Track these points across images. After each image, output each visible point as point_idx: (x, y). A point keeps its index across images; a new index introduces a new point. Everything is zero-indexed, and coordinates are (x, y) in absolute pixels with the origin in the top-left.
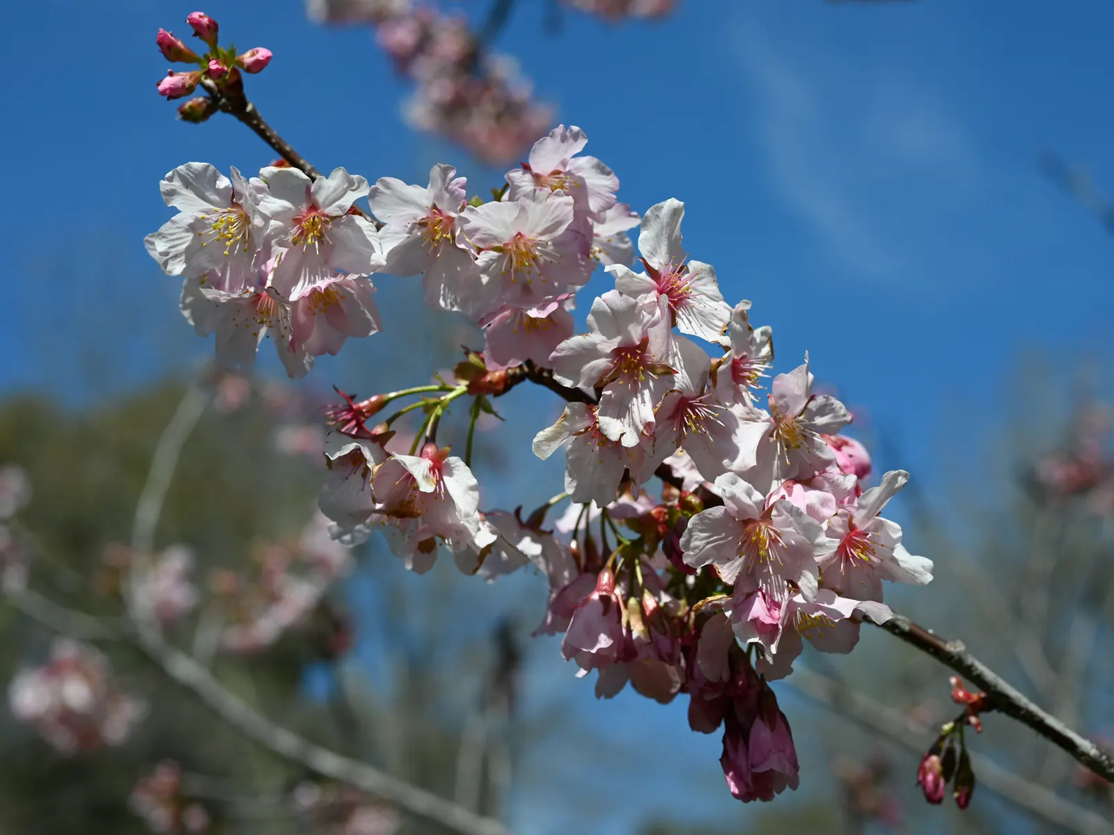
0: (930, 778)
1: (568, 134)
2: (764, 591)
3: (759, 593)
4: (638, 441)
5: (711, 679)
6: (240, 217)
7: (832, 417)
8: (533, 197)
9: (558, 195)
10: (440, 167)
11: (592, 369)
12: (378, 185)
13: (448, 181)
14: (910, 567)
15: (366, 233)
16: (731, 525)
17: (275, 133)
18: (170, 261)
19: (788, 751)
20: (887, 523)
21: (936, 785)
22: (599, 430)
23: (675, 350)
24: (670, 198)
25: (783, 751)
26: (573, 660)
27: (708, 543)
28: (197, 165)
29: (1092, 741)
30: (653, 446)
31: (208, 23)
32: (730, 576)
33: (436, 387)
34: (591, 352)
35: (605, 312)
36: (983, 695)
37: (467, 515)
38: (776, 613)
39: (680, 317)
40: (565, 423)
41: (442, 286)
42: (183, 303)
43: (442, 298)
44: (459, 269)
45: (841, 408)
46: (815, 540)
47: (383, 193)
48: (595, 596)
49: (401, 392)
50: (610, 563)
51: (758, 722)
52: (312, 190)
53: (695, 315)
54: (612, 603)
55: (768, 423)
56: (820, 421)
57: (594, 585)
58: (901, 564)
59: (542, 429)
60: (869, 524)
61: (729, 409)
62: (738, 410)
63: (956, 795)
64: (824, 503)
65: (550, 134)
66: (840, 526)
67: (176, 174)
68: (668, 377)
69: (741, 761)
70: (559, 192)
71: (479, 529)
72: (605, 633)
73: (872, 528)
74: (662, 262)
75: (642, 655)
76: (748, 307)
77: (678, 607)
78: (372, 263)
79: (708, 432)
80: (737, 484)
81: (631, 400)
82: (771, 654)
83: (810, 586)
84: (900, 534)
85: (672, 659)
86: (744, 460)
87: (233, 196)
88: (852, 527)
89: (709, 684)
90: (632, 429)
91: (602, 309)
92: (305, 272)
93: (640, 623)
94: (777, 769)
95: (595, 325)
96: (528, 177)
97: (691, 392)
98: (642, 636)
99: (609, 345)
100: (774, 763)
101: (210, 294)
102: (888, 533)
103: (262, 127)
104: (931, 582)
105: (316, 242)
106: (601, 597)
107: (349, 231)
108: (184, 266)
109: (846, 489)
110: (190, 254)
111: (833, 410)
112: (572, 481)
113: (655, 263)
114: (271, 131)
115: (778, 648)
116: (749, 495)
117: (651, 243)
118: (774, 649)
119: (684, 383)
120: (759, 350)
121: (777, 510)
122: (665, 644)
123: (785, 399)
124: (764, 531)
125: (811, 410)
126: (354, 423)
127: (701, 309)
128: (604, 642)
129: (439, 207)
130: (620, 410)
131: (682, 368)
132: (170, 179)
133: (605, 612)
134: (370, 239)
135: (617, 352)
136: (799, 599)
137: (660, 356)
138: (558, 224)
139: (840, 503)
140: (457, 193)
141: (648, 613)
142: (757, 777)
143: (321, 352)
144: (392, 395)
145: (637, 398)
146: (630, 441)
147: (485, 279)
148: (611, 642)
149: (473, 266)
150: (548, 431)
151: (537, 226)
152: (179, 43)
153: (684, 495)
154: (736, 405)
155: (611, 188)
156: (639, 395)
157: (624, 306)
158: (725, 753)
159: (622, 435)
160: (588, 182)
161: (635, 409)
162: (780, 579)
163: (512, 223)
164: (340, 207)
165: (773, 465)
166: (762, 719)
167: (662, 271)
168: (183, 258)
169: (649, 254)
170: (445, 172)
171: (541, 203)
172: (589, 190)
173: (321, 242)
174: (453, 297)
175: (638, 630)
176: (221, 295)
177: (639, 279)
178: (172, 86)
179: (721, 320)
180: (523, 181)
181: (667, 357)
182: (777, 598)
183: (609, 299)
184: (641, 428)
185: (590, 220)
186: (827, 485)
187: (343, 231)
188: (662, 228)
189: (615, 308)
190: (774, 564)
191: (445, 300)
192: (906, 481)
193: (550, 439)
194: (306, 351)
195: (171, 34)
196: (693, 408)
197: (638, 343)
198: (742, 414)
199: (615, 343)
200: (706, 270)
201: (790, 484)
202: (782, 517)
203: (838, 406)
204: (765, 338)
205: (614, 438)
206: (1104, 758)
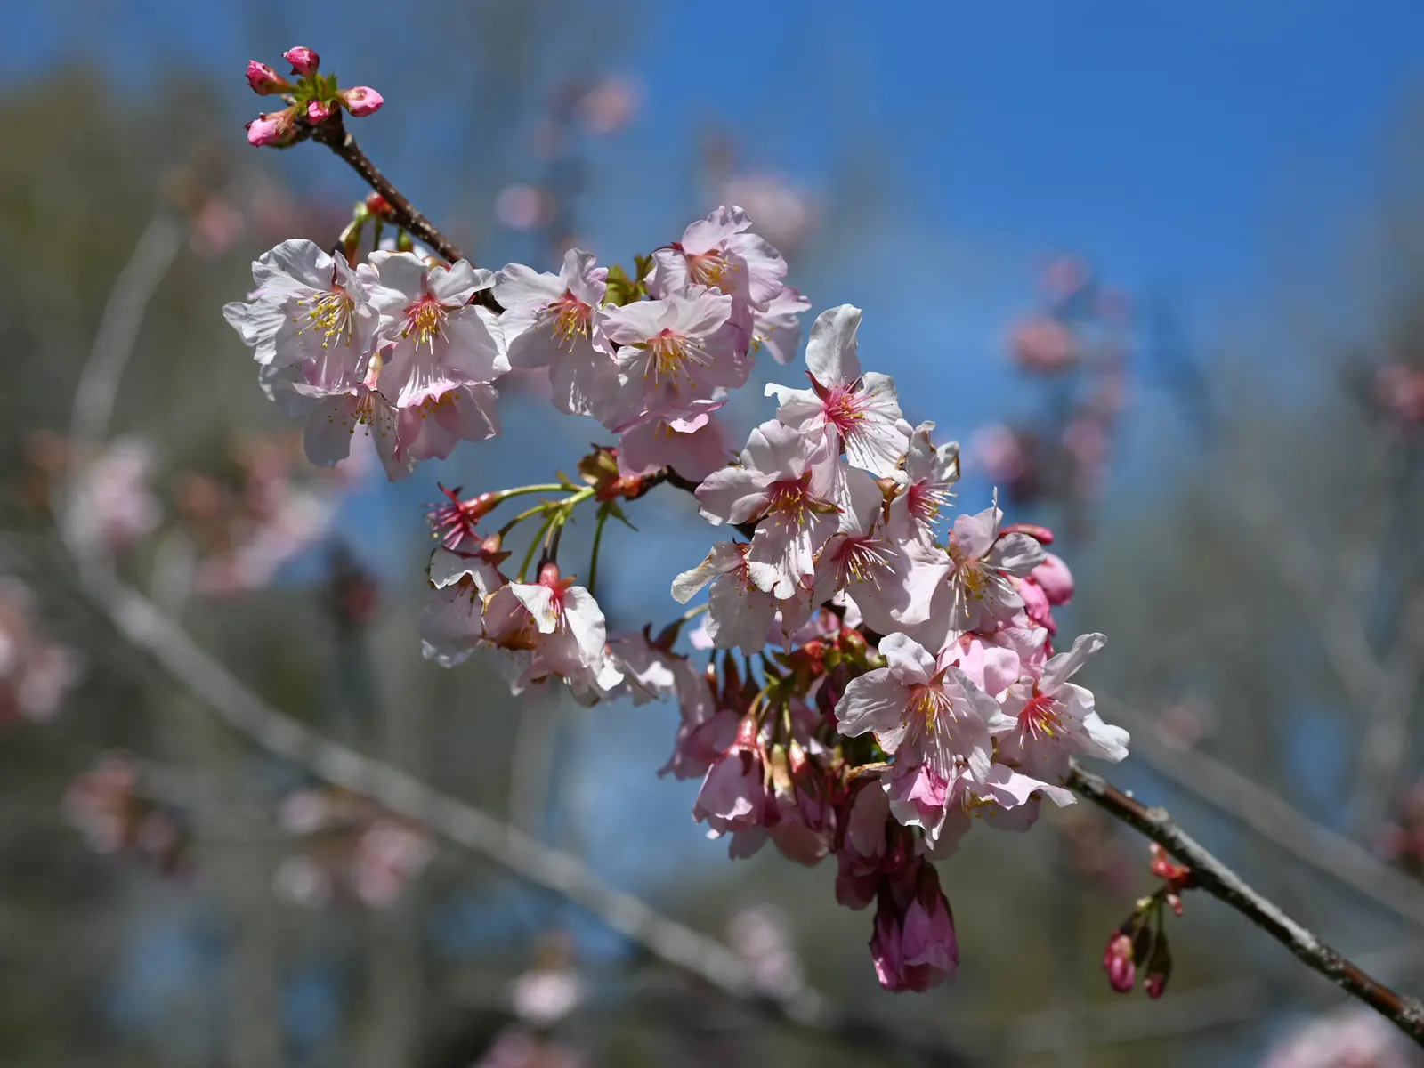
0: (1118, 963)
1: (729, 216)
2: (929, 767)
3: (923, 769)
4: (793, 593)
5: (864, 854)
6: (342, 300)
7: (1025, 558)
8: (686, 294)
9: (713, 293)
10: (576, 252)
11: (745, 503)
12: (504, 271)
13: (586, 270)
14: (1102, 740)
15: (488, 327)
16: (895, 689)
17: (378, 171)
18: (258, 348)
19: (947, 943)
20: (1078, 691)
21: (1124, 970)
22: (749, 578)
23: (842, 483)
24: (847, 303)
25: (942, 941)
26: (705, 821)
27: (867, 710)
28: (295, 243)
29: (1312, 932)
30: (811, 601)
31: (309, 59)
32: (891, 744)
33: (558, 486)
34: (746, 486)
35: (762, 447)
36: (1187, 870)
37: (592, 659)
38: (941, 792)
39: (849, 445)
40: (711, 565)
41: (573, 384)
42: (264, 376)
43: (571, 399)
44: (593, 364)
45: (1034, 546)
46: (989, 719)
47: (509, 280)
48: (735, 751)
49: (517, 490)
50: (753, 709)
51: (915, 904)
52: (429, 278)
53: (867, 442)
54: (755, 760)
55: (947, 566)
56: (1008, 563)
57: (734, 738)
58: (1091, 735)
59: (684, 571)
60: (1057, 690)
61: (902, 548)
62: (911, 548)
63: (1148, 983)
64: (1006, 663)
65: (709, 217)
66: (1021, 693)
67: (272, 256)
68: (831, 516)
69: (893, 946)
70: (715, 290)
71: (603, 666)
72: (744, 796)
73: (1060, 694)
74: (833, 377)
75: (786, 819)
76: (931, 428)
77: (830, 757)
78: (495, 367)
79: (875, 579)
80: (904, 647)
81: (788, 544)
82: (932, 839)
83: (982, 765)
84: (1092, 703)
85: (819, 825)
86: (915, 612)
87: (335, 277)
88: (1036, 693)
89: (861, 858)
90: (787, 577)
91: (759, 443)
92: (415, 371)
93: (786, 776)
94: (933, 962)
95: (750, 460)
96: (679, 258)
97: (858, 532)
98: (786, 793)
99: (762, 479)
100: (931, 956)
101: (303, 389)
102: (1078, 702)
103: (363, 164)
104: (1125, 759)
105: (430, 337)
106: (742, 753)
107: (469, 325)
108: (274, 353)
109: (1032, 646)
110: (281, 340)
111: (1024, 550)
112: (714, 623)
113: (824, 380)
114: (373, 169)
115: (941, 834)
116: (918, 657)
117: (822, 355)
118: (935, 833)
119: (851, 524)
120: (942, 472)
121: (950, 677)
122: (813, 808)
123: (969, 539)
124: (933, 699)
125: (998, 550)
126: (459, 526)
127: (875, 436)
128: (742, 807)
129: (573, 292)
130: (775, 554)
131: (848, 504)
132: (265, 262)
133: (746, 772)
134: (492, 335)
135: (776, 487)
136: (967, 775)
137: (824, 493)
138: (713, 321)
139: (1025, 661)
140: (596, 286)
141: (794, 770)
142: (909, 969)
143: (429, 455)
144: (506, 492)
145: (795, 541)
146: (784, 592)
147: (623, 380)
148: (750, 807)
149: (611, 364)
150: (690, 574)
151: (687, 323)
152: (271, 75)
153: (844, 634)
154: (911, 541)
155: (777, 274)
156: (797, 538)
157: (785, 438)
158: (876, 936)
159: (775, 584)
160: (750, 265)
161: (792, 555)
162: (948, 754)
163: (658, 320)
164: (460, 298)
165: (949, 613)
166: (920, 902)
167: (832, 389)
168: (273, 343)
169: (817, 369)
170: (583, 259)
171: (694, 299)
172: (750, 275)
173: (435, 336)
174: (585, 399)
175: (782, 785)
176: (317, 392)
177: (803, 402)
178: (265, 136)
179: (897, 450)
180: (673, 264)
181: (832, 493)
182: (944, 775)
183: (767, 431)
184: (798, 578)
185: (751, 310)
186: (1011, 641)
187: (461, 324)
188: (835, 338)
189: (776, 441)
190: (943, 737)
191: (575, 403)
192: (1102, 645)
193: (691, 584)
194: (410, 454)
195: (264, 67)
196: (859, 551)
197: (799, 477)
198: (918, 555)
199: (773, 477)
200: (883, 383)
201: (968, 640)
202: (954, 685)
203: (1031, 545)
204: (950, 456)
205: (766, 588)
206: (1324, 952)
